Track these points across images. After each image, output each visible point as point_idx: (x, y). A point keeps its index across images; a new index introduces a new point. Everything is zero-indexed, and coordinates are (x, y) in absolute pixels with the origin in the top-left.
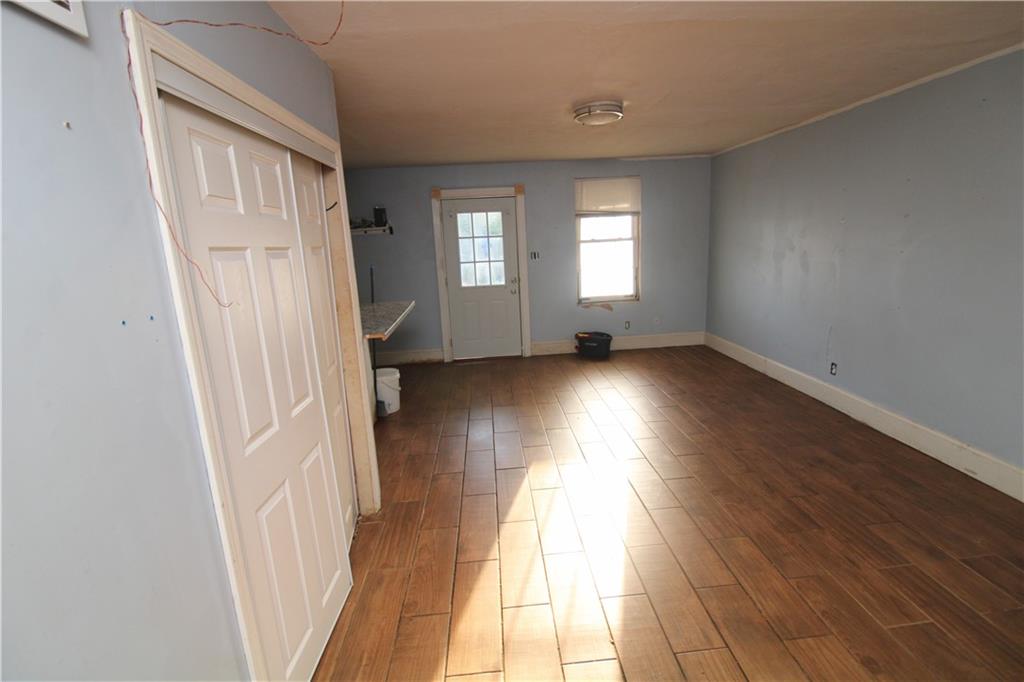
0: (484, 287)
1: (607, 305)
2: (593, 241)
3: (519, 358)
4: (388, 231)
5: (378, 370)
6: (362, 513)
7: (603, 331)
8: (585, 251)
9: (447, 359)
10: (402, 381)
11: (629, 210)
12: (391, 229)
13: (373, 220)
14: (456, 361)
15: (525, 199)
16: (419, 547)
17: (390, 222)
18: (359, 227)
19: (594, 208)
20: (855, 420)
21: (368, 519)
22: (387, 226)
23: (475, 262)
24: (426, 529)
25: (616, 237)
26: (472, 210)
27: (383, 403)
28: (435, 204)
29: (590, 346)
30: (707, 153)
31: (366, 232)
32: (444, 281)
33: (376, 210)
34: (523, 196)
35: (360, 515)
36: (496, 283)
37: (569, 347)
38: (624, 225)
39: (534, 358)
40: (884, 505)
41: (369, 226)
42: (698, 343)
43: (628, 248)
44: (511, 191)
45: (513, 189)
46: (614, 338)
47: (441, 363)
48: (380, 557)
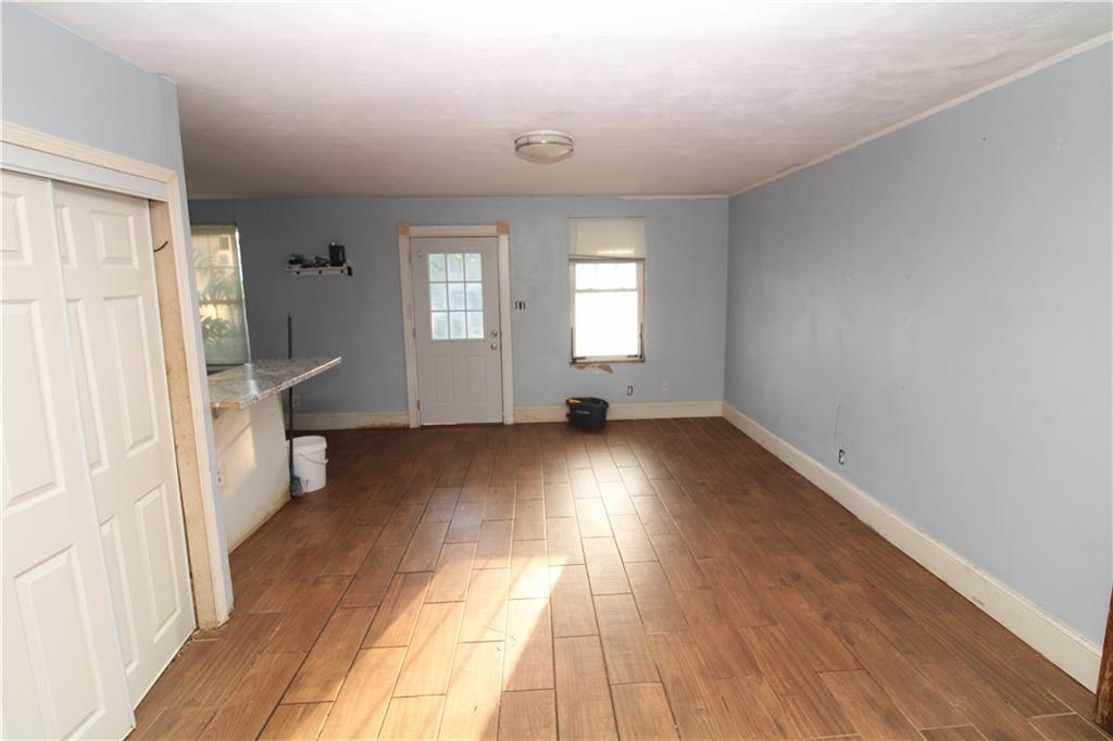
0: (458, 341)
1: (605, 365)
2: (590, 290)
3: (500, 426)
4: (346, 272)
5: (295, 440)
6: (202, 627)
7: (599, 397)
8: (581, 303)
9: (413, 424)
10: (329, 453)
11: (632, 256)
12: (350, 270)
13: (328, 258)
14: (423, 427)
15: (509, 239)
16: (246, 677)
17: (348, 260)
18: (310, 266)
19: (592, 253)
20: (860, 523)
21: (206, 635)
22: (345, 266)
23: (448, 311)
24: (268, 652)
25: (618, 287)
26: (447, 251)
27: (298, 479)
28: (403, 241)
29: (580, 415)
30: (725, 193)
31: (320, 272)
32: (411, 334)
33: (331, 247)
34: (506, 237)
35: (198, 628)
36: (473, 336)
37: (559, 414)
38: (629, 274)
39: (517, 426)
40: (852, 644)
41: (324, 265)
42: (716, 415)
43: (633, 299)
44: (492, 230)
45: (495, 227)
46: (611, 406)
47: (405, 429)
48: (191, 690)
